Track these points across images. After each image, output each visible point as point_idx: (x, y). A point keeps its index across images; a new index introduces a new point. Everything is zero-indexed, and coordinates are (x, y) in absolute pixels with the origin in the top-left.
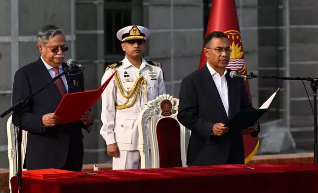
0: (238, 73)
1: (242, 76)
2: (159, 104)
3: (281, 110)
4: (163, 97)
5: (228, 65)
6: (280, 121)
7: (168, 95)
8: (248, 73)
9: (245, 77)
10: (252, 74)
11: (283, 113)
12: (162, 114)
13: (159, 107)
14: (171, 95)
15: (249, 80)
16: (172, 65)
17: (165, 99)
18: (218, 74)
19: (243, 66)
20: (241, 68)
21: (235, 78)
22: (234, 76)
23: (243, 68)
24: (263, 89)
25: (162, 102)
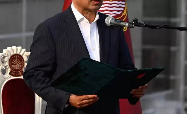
0: (116, 20)
1: (122, 23)
2: (7, 59)
3: (172, 77)
4: (13, 50)
5: (101, 9)
6: (170, 92)
7: (19, 48)
8: (131, 21)
9: (127, 24)
10: (136, 21)
11: (174, 81)
12: (10, 74)
13: (7, 64)
14: (23, 48)
15: (131, 29)
16: (24, 10)
17: (15, 53)
18: (86, 20)
19: (123, 11)
20: (119, 13)
21: (112, 26)
22: (111, 23)
23: (123, 14)
24: (149, 47)
25: (11, 57)
